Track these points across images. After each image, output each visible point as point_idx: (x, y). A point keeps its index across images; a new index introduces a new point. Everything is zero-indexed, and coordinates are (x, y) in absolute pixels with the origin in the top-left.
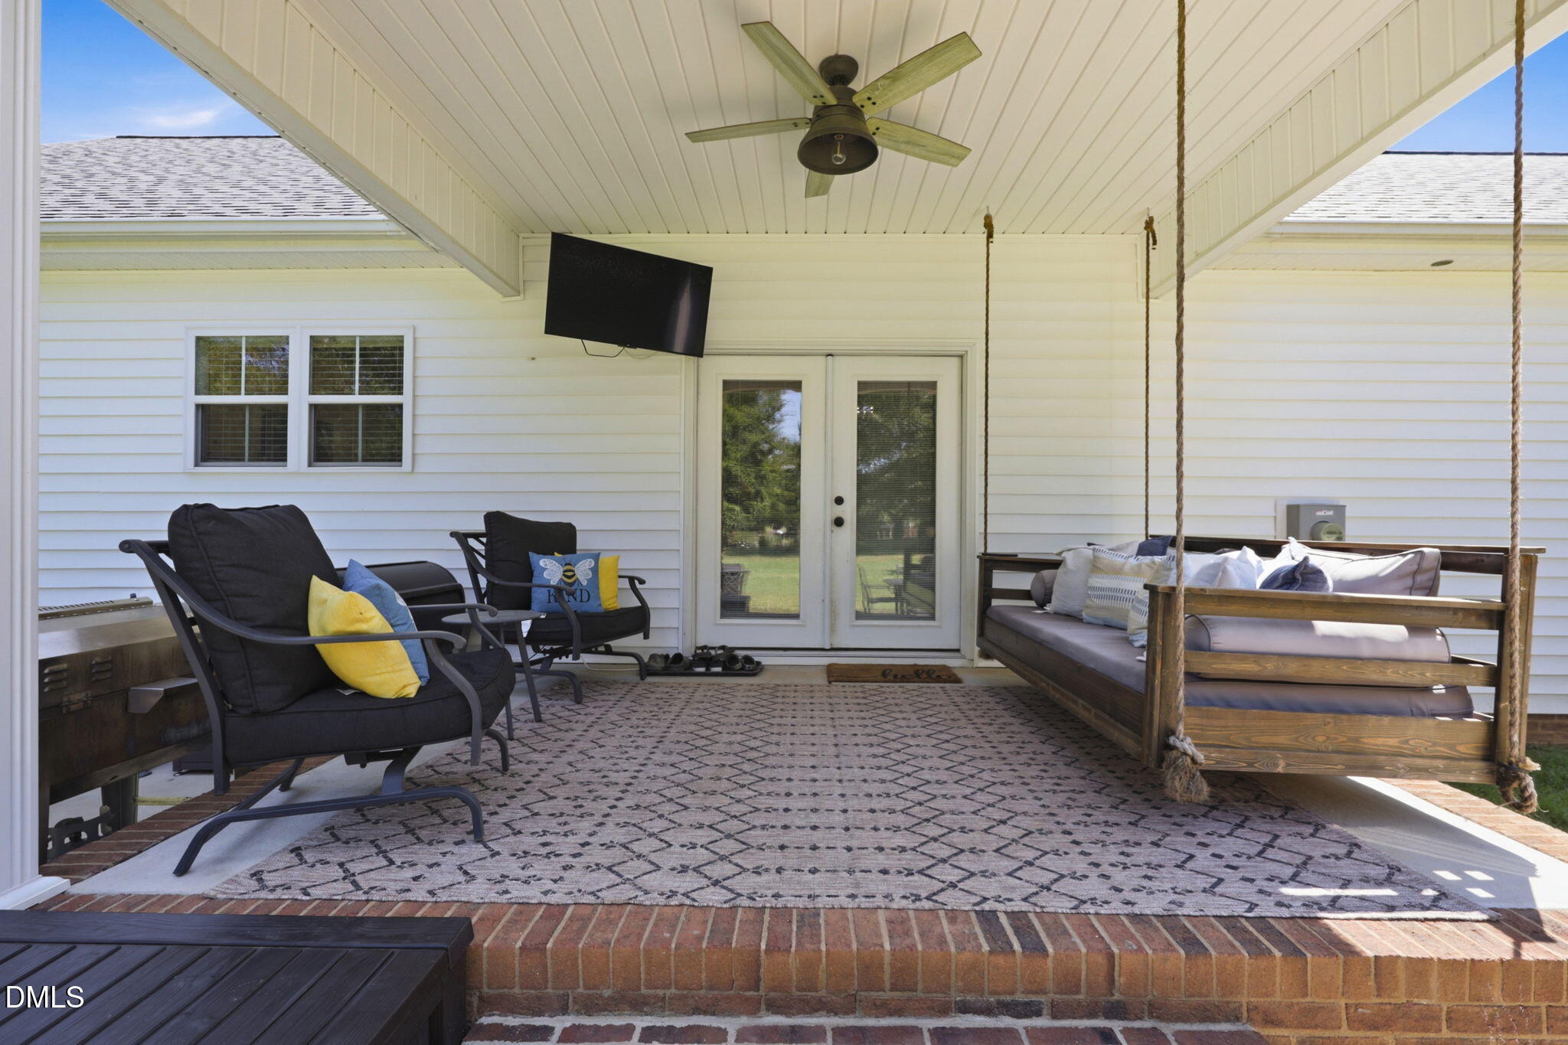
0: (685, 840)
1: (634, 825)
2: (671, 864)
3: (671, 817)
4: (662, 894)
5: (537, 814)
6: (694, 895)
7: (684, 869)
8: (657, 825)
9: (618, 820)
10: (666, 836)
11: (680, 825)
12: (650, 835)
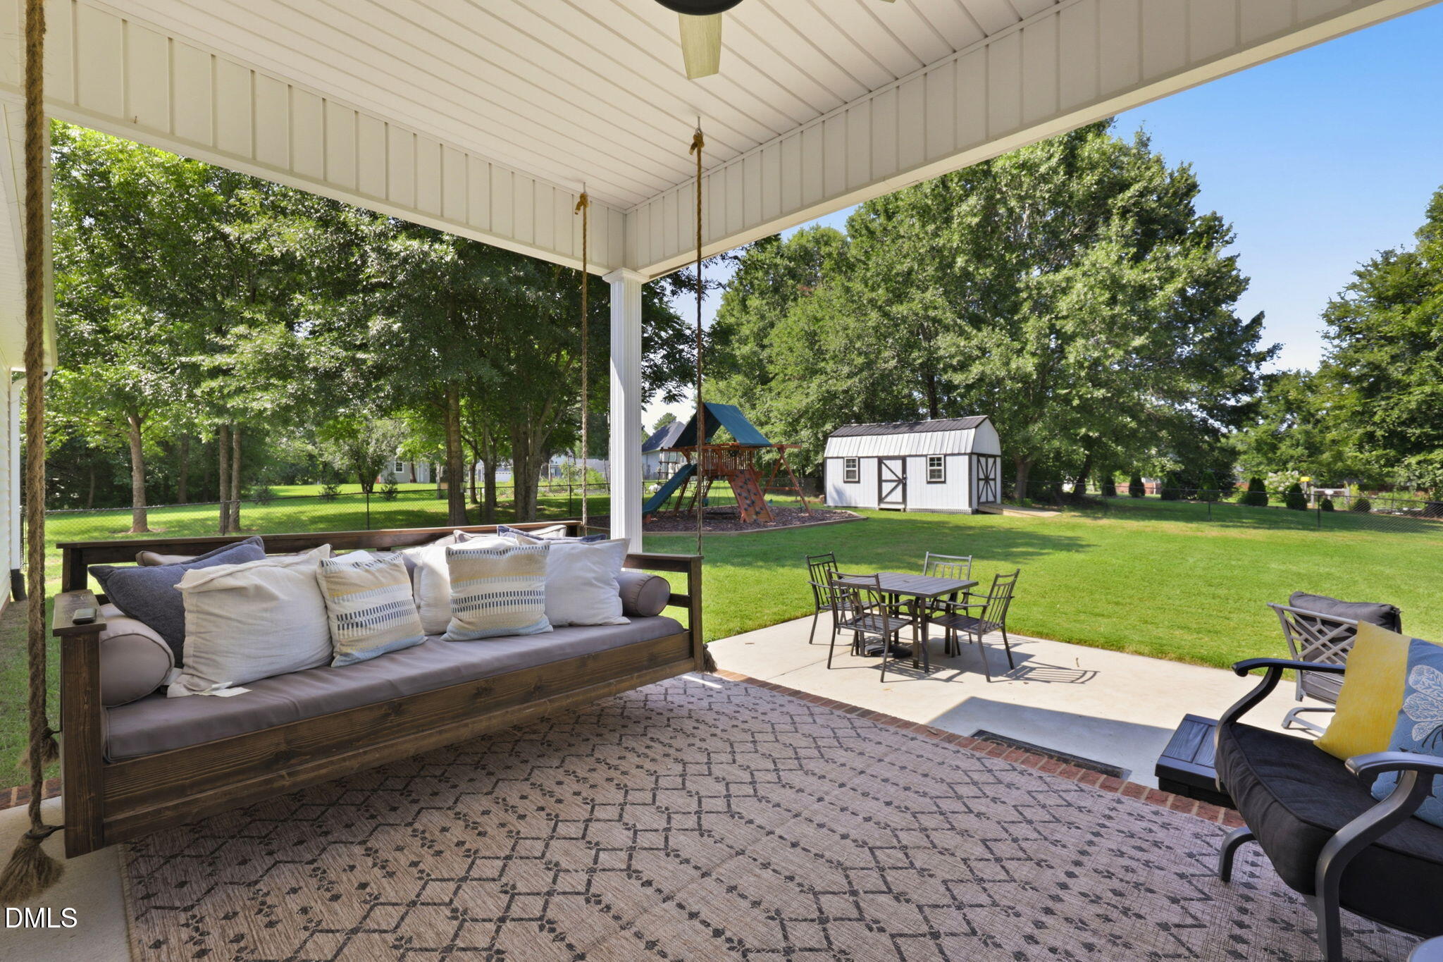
0: (1000, 808)
1: (1046, 839)
2: (1019, 792)
3: (1005, 835)
4: (1030, 774)
5: (1174, 901)
6: (1009, 767)
7: (1009, 786)
8: (1022, 830)
9: (1064, 852)
10: (1017, 817)
11: (999, 823)
12: (1030, 822)
